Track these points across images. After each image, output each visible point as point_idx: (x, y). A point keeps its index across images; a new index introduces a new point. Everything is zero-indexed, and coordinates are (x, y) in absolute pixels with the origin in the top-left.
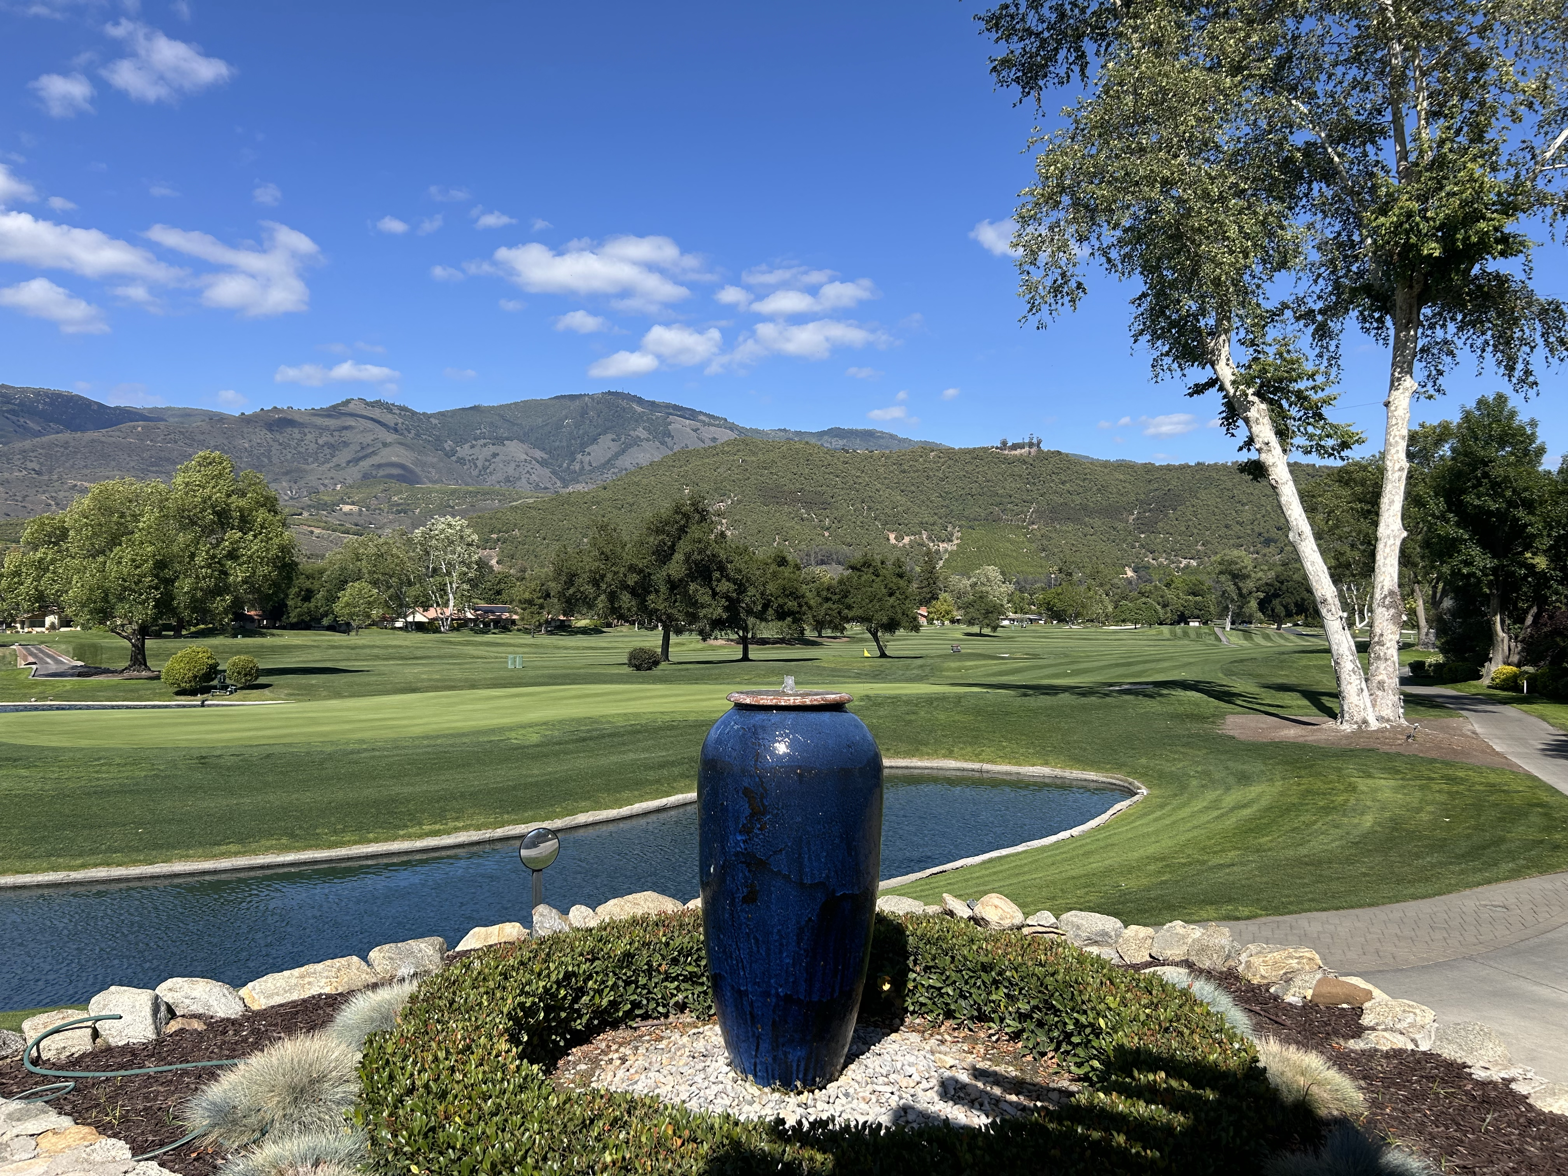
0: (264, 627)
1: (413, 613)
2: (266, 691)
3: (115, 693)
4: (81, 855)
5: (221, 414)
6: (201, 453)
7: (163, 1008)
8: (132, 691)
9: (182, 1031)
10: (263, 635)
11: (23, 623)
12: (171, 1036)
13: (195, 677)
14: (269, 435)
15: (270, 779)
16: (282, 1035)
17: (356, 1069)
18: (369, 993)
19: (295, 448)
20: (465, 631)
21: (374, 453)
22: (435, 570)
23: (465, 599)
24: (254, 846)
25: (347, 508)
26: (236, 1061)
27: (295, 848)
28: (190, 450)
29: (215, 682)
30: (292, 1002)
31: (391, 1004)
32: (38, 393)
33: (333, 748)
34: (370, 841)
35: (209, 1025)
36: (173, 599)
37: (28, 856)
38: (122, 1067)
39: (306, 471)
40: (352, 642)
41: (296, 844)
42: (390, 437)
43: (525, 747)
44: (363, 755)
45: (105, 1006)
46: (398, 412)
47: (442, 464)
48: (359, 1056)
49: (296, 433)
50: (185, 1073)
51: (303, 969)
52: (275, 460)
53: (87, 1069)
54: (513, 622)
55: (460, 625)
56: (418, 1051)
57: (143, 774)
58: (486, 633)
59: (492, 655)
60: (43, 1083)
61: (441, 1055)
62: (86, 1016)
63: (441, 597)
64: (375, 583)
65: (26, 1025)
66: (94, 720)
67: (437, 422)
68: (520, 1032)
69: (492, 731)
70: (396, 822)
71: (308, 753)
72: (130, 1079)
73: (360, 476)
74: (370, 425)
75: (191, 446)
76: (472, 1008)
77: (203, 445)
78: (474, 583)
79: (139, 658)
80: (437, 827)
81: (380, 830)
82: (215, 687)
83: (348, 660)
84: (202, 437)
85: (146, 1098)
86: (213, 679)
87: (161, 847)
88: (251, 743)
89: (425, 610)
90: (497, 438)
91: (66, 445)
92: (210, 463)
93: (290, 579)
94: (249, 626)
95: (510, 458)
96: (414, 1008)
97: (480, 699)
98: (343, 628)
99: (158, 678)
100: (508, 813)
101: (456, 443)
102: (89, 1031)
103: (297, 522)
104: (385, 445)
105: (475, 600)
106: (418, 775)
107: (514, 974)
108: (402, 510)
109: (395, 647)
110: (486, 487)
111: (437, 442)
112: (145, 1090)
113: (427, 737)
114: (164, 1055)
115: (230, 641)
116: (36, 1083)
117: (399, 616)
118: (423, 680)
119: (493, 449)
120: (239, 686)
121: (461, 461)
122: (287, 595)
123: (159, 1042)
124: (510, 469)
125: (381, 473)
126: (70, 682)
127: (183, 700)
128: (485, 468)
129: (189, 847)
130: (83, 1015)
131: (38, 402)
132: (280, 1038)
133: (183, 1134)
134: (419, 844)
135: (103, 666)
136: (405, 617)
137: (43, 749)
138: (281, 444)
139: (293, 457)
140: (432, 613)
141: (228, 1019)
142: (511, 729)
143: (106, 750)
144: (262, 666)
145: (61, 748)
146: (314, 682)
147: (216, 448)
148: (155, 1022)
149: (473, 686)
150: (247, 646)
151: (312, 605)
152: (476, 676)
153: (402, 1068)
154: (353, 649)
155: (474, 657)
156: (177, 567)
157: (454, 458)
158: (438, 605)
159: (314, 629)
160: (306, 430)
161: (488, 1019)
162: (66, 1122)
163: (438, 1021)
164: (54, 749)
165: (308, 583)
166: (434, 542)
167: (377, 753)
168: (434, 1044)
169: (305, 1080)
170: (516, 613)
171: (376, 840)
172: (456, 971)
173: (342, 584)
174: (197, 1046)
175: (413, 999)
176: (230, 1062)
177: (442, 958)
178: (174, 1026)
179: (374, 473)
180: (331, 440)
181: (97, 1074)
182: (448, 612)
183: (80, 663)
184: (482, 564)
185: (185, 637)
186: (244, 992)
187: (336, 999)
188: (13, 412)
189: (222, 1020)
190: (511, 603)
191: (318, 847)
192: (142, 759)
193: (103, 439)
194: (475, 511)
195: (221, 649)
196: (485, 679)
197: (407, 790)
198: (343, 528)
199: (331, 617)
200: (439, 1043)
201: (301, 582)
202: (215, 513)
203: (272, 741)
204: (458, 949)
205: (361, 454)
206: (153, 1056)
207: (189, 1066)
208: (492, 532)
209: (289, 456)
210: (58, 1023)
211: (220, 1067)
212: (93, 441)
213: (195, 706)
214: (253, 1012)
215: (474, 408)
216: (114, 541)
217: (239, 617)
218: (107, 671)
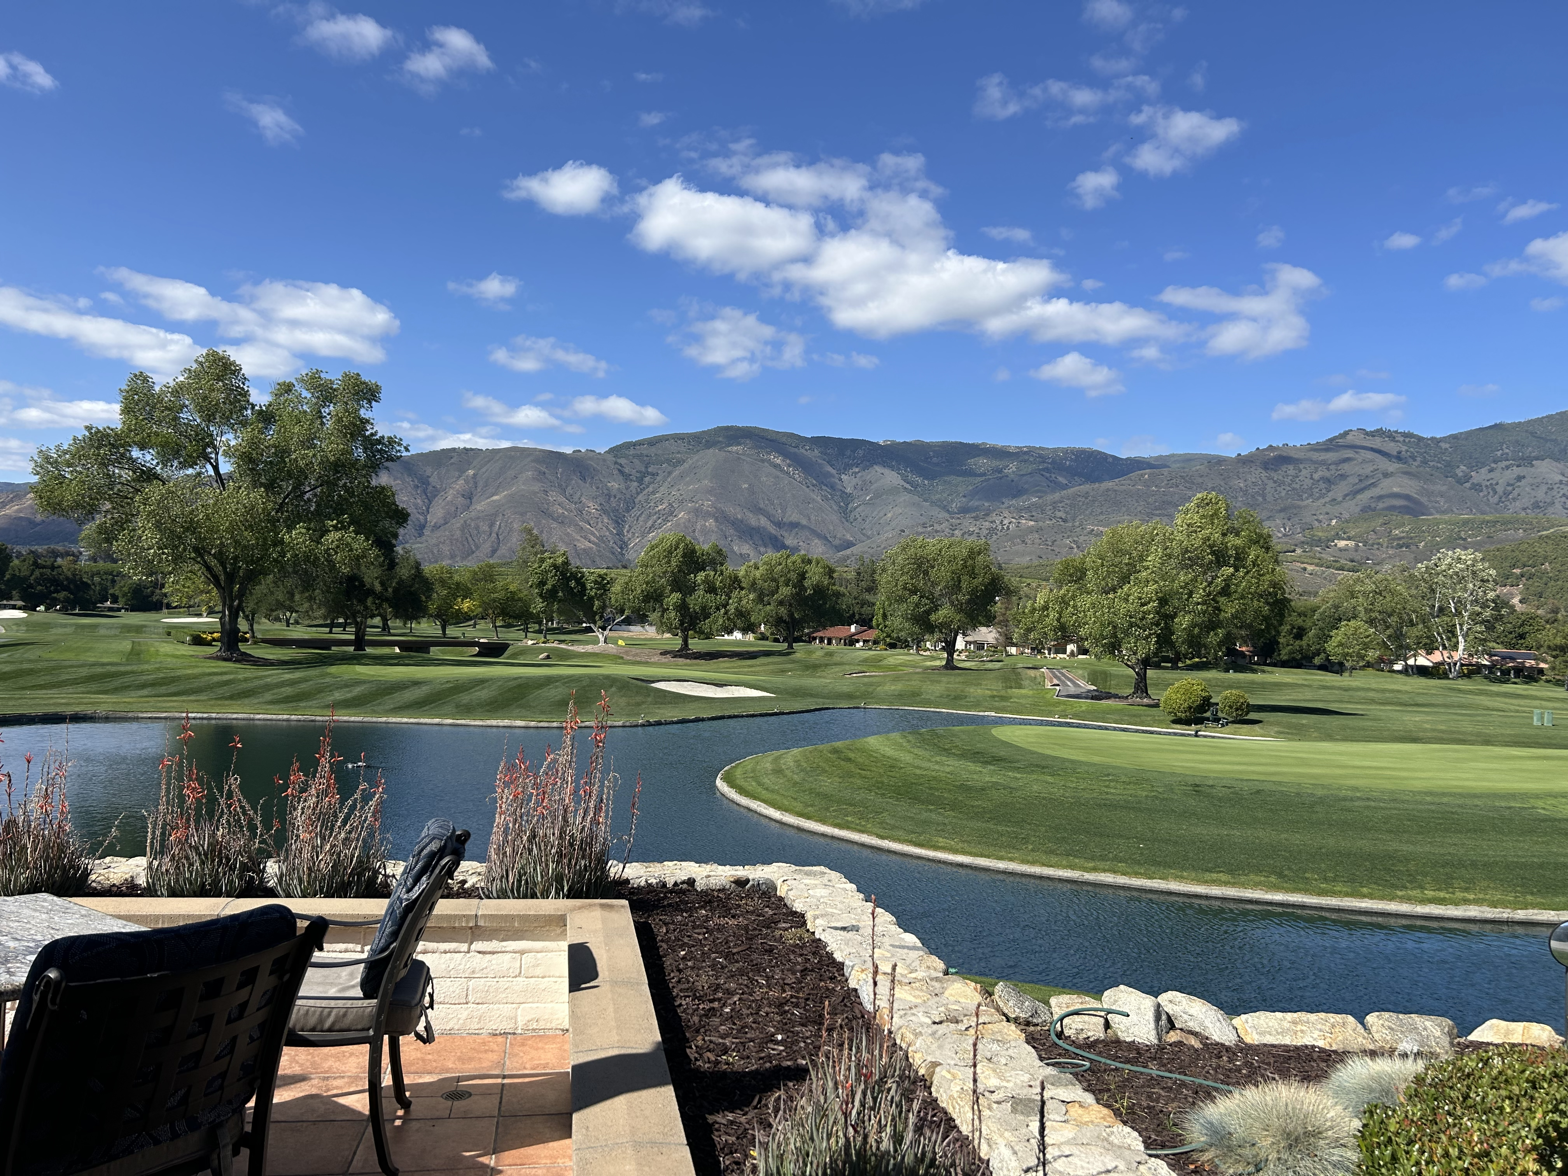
0: (1255, 664)
1: (1415, 656)
2: (1256, 727)
3: (1121, 716)
4: (1093, 859)
5: (1218, 456)
6: (1199, 495)
7: (1164, 1017)
8: (1134, 716)
9: (1180, 1043)
10: (1254, 671)
11: (1050, 650)
12: (1170, 1045)
13: (1190, 707)
14: (1264, 474)
15: (1260, 815)
16: (1276, 1077)
17: (1355, 1136)
18: (1367, 1059)
19: (1290, 485)
20: (1478, 678)
21: (1373, 485)
22: (1441, 609)
23: (1478, 643)
24: (1243, 878)
25: (1342, 544)
26: (1231, 1088)
27: (1283, 888)
28: (1190, 493)
29: (1208, 714)
30: (1284, 1046)
31: (1393, 1079)
32: (1066, 451)
33: (1325, 792)
34: (1364, 896)
35: (1205, 1045)
36: (1173, 634)
37: (1052, 852)
38: (1128, 1061)
39: (1299, 507)
40: (1345, 683)
41: (1285, 885)
42: (1392, 467)
43: (1556, 820)
44: (1356, 804)
45: (1116, 1001)
46: (1401, 439)
47: (1452, 492)
48: (1357, 1124)
49: (1291, 470)
50: (1183, 1084)
51: (1295, 1015)
52: (1269, 498)
53: (1100, 1054)
54: (1541, 671)
55: (1471, 671)
56: (1425, 1139)
57: (1144, 794)
58: (1504, 682)
59: (1512, 707)
60: (1064, 1056)
61: (1454, 1152)
62: (1100, 1006)
63: (1449, 639)
64: (1371, 622)
65: (1053, 1001)
66: (1104, 740)
67: (1447, 446)
68: (1552, 1155)
69: (1512, 796)
70: (1393, 881)
71: (1298, 794)
72: (1136, 1075)
73: (1358, 509)
74: (1369, 455)
75: (1190, 489)
76: (1490, 1110)
77: (1201, 487)
78: (1490, 626)
79: (1141, 686)
80: (1442, 894)
81: (1375, 886)
82: (1208, 719)
83: (1341, 702)
84: (1200, 480)
85: (1149, 1097)
86: (1206, 712)
87: (1159, 864)
88: (1241, 777)
89: (1429, 653)
90: (1523, 459)
91: (1086, 495)
92: (1208, 504)
93: (1282, 616)
94: (1240, 661)
95: (1539, 480)
96: (1420, 1090)
97: (1495, 758)
98: (1336, 668)
99: (1157, 706)
100: (1532, 894)
101: (1471, 468)
102: (1102, 1020)
103: (1289, 559)
104: (1386, 475)
105: (1491, 644)
106: (1419, 833)
107: (1546, 1085)
108: (1405, 544)
109: (1392, 691)
110: (1507, 515)
111: (1448, 470)
112: (1148, 1090)
113: (1431, 793)
114: (1165, 1061)
115: (1222, 675)
116: (1060, 1055)
117: (1398, 659)
118: (1425, 730)
119: (1517, 471)
120: (1231, 719)
121: (1477, 487)
122: (1278, 633)
123: (1161, 1047)
124: (1540, 494)
125: (1381, 505)
126: (1085, 703)
127: (1178, 729)
128: (1506, 494)
129: (1183, 869)
130: (1095, 1004)
131: (1066, 459)
132: (1274, 1079)
133: (1182, 1143)
134: (1421, 909)
135: (1113, 691)
136: (1406, 659)
137: (1064, 760)
138: (1275, 482)
139: (1287, 494)
140: (1437, 657)
141: (1223, 1045)
142: (1537, 796)
143: (1114, 767)
144: (1252, 702)
145: (1078, 761)
146: (1304, 722)
147: (1213, 489)
148: (1157, 1029)
149: (1487, 741)
150: (1239, 681)
151: (1304, 643)
152: (1490, 730)
153: (1407, 1152)
154: (1346, 690)
155: (1488, 709)
156: (1176, 603)
157: (1468, 485)
158: (1445, 648)
159: (1306, 667)
160: (1301, 466)
161: (1511, 1128)
162: (1089, 1098)
163: (1449, 1113)
164: (1073, 762)
165: (1300, 620)
166: (1441, 577)
167: (1373, 804)
168: (1444, 1138)
169: (1300, 1130)
170: (1545, 661)
171: (1371, 897)
172: (1471, 1063)
173: (1335, 621)
174: (1193, 1062)
175: (1419, 1080)
176: (1225, 1087)
177: (1452, 1044)
178: (1173, 1037)
179: (1373, 505)
180: (1327, 474)
181: (1108, 1062)
182: (1457, 656)
183: (1094, 688)
184: (1500, 603)
185: (1181, 669)
186: (1238, 1021)
187: (1330, 1055)
188: (1047, 470)
189: (1217, 1044)
190: (1538, 649)
191: (1306, 891)
192: (1143, 779)
193: (1116, 488)
194: (1492, 543)
195: (1213, 682)
196: (1502, 735)
197: (1407, 848)
198: (1338, 565)
199: (1323, 655)
200: (1451, 1138)
201: (1293, 619)
202: (1213, 553)
203: (1262, 778)
204: (1471, 1038)
205: (1358, 487)
206: (1155, 1059)
207: (1187, 1079)
208: (1514, 566)
209: (1283, 494)
210: (1078, 1007)
211: (1216, 1089)
212: (1108, 490)
213: (1189, 735)
214: (1246, 1044)
215: (1496, 426)
216: (1125, 579)
217: (1231, 652)
218: (1116, 696)
